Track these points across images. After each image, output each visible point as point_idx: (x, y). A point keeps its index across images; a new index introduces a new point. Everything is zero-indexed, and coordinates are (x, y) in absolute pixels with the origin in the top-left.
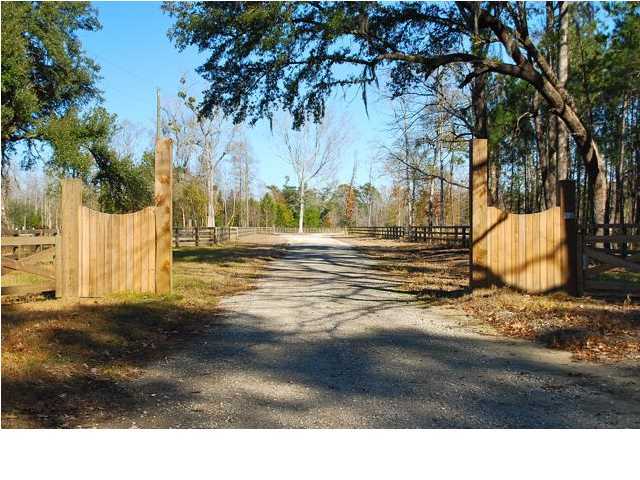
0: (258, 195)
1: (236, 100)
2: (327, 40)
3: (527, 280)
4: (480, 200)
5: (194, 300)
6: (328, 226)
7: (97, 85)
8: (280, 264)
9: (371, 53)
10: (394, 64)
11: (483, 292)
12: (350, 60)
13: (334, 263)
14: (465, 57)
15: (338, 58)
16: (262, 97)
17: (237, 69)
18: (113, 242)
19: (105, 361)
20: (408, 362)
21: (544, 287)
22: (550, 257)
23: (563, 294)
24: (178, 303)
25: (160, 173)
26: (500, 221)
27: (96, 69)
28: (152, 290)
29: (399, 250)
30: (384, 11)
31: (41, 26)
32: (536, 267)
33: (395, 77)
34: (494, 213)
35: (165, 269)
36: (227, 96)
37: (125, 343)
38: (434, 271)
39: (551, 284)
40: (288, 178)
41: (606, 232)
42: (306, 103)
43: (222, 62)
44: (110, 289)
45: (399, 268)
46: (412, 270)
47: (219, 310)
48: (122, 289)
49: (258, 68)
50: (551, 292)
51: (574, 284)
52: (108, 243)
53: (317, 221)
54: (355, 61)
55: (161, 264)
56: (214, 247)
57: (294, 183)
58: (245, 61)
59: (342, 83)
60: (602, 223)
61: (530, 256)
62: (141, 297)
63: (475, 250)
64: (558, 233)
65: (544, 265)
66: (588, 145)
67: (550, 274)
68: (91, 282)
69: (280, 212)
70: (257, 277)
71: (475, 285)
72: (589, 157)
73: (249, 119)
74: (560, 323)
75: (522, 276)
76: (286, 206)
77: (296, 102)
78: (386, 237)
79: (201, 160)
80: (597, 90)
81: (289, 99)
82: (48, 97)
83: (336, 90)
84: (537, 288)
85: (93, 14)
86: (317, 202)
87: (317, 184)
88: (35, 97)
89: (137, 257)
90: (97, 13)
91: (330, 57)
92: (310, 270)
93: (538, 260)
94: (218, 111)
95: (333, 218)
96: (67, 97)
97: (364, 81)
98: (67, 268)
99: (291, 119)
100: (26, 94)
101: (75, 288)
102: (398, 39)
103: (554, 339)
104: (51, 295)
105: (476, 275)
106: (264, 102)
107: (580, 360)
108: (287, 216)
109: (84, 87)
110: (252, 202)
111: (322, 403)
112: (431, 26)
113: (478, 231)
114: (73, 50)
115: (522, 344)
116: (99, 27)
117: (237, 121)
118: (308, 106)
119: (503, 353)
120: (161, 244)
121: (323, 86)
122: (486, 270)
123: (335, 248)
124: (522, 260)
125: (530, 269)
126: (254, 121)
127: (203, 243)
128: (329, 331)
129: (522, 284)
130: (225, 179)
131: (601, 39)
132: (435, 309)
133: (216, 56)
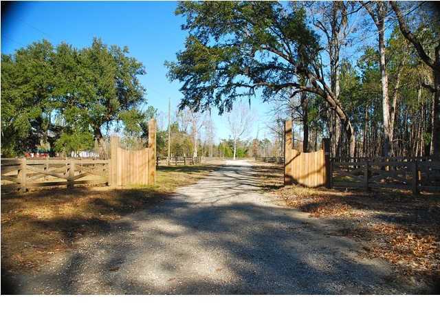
0: (217, 143)
1: (195, 102)
2: (231, 77)
3: (308, 182)
4: (288, 146)
5: (164, 188)
6: (248, 157)
7: (145, 97)
8: (215, 173)
9: (254, 83)
10: (264, 88)
11: (289, 187)
12: (243, 85)
13: (237, 173)
14: (295, 85)
15: (239, 85)
16: (206, 101)
17: (195, 90)
18: (132, 162)
19: (109, 212)
20: (237, 217)
21: (316, 185)
22: (319, 171)
23: (324, 188)
24: (156, 189)
25: (151, 133)
26: (297, 156)
27: (144, 90)
28: (147, 184)
29: (271, 168)
30: (260, 65)
31: (122, 74)
32: (313, 176)
33: (265, 93)
34: (294, 152)
35: (152, 175)
36: (191, 101)
37: (122, 206)
38: (278, 177)
39: (319, 183)
40: (230, 136)
41: (355, 161)
42: (225, 103)
43: (188, 87)
44: (130, 182)
45: (264, 176)
46: (269, 176)
47: (173, 193)
48: (134, 182)
49: (204, 89)
50: (318, 187)
51: (329, 183)
52: (129, 163)
53: (243, 155)
54: (246, 86)
55: (150, 173)
56: (192, 166)
57: (232, 138)
58: (198, 86)
59: (240, 95)
60: (353, 157)
61: (310, 171)
62: (142, 186)
63: (286, 168)
64: (322, 161)
65: (316, 174)
66: (347, 123)
67: (318, 179)
68: (122, 179)
69: (226, 151)
70: (200, 179)
71: (286, 183)
72: (347, 128)
73: (201, 111)
74: (311, 200)
75: (307, 179)
76: (229, 148)
77: (220, 103)
78: (269, 162)
79: (192, 128)
80: (355, 100)
81: (217, 103)
82: (125, 103)
83: (238, 98)
84: (312, 185)
85: (143, 68)
86: (243, 147)
87: (243, 139)
88: (118, 102)
89: (140, 169)
90: (145, 67)
91: (235, 84)
92: (226, 176)
93: (314, 172)
94: (187, 108)
95: (250, 153)
96: (132, 102)
97: (250, 94)
98: (113, 173)
99: (219, 111)
100: (115, 101)
101: (116, 181)
102: (267, 77)
103: (306, 208)
104: (107, 184)
105: (286, 179)
106: (207, 103)
107: (312, 216)
108: (229, 152)
109: (139, 98)
110: (214, 146)
111: (186, 233)
112: (280, 72)
113: (287, 160)
114: (136, 83)
115: (292, 210)
116: (145, 73)
117: (196, 111)
118: (226, 105)
119: (281, 214)
120: (150, 164)
121: (232, 96)
122: (291, 177)
123: (244, 167)
124: (306, 173)
125: (310, 176)
126: (203, 111)
127: (188, 164)
128: (212, 203)
129: (306, 183)
130: (202, 136)
131: (358, 78)
132: (266, 194)
133: (187, 84)
